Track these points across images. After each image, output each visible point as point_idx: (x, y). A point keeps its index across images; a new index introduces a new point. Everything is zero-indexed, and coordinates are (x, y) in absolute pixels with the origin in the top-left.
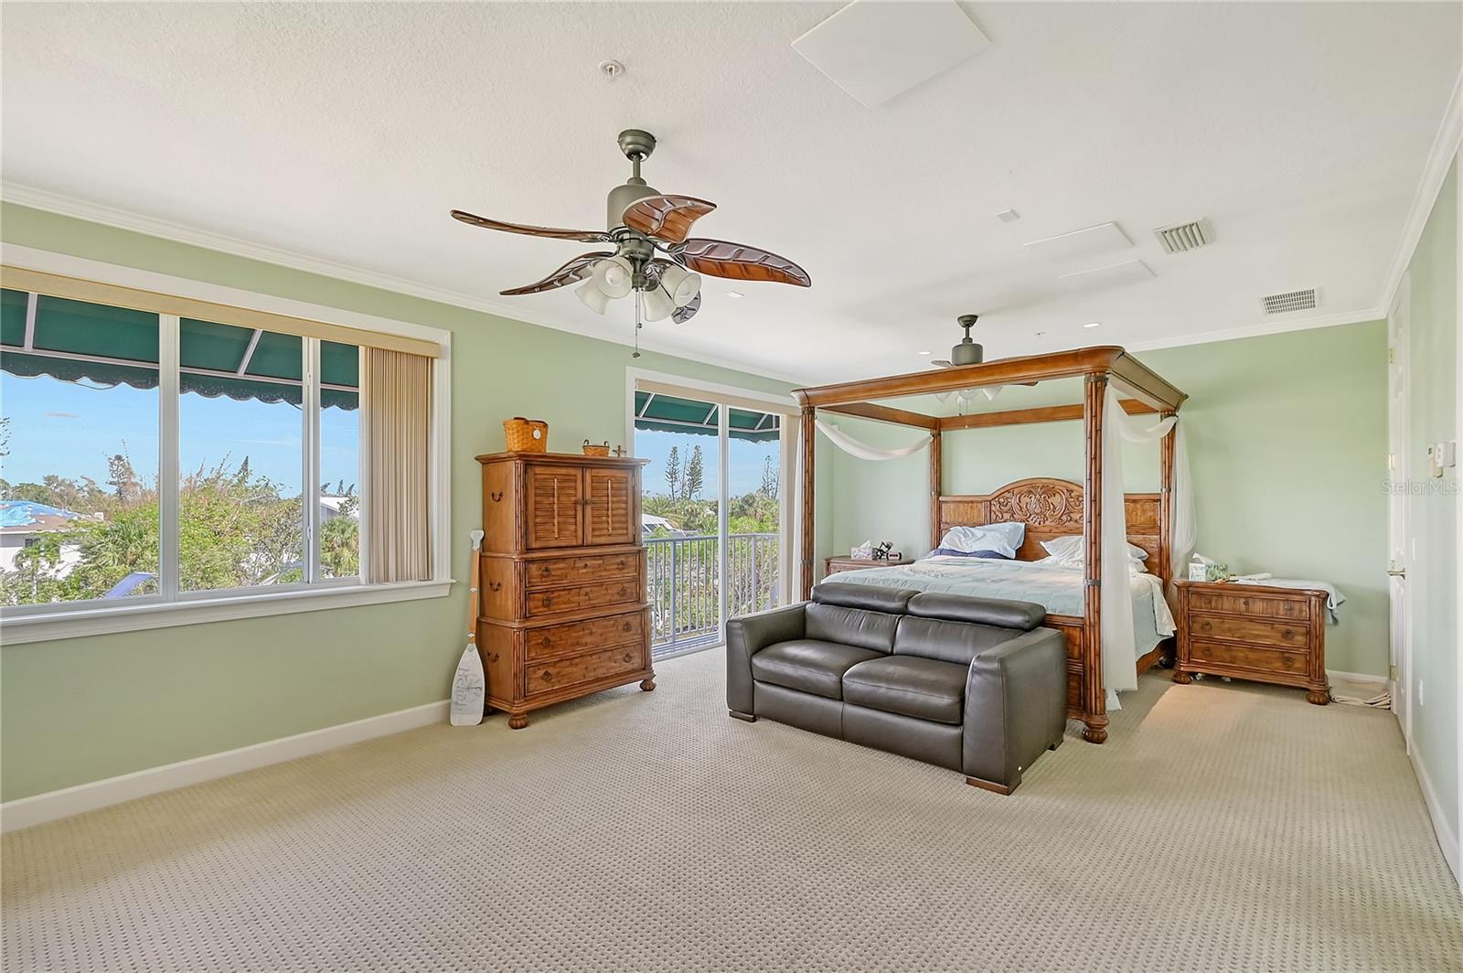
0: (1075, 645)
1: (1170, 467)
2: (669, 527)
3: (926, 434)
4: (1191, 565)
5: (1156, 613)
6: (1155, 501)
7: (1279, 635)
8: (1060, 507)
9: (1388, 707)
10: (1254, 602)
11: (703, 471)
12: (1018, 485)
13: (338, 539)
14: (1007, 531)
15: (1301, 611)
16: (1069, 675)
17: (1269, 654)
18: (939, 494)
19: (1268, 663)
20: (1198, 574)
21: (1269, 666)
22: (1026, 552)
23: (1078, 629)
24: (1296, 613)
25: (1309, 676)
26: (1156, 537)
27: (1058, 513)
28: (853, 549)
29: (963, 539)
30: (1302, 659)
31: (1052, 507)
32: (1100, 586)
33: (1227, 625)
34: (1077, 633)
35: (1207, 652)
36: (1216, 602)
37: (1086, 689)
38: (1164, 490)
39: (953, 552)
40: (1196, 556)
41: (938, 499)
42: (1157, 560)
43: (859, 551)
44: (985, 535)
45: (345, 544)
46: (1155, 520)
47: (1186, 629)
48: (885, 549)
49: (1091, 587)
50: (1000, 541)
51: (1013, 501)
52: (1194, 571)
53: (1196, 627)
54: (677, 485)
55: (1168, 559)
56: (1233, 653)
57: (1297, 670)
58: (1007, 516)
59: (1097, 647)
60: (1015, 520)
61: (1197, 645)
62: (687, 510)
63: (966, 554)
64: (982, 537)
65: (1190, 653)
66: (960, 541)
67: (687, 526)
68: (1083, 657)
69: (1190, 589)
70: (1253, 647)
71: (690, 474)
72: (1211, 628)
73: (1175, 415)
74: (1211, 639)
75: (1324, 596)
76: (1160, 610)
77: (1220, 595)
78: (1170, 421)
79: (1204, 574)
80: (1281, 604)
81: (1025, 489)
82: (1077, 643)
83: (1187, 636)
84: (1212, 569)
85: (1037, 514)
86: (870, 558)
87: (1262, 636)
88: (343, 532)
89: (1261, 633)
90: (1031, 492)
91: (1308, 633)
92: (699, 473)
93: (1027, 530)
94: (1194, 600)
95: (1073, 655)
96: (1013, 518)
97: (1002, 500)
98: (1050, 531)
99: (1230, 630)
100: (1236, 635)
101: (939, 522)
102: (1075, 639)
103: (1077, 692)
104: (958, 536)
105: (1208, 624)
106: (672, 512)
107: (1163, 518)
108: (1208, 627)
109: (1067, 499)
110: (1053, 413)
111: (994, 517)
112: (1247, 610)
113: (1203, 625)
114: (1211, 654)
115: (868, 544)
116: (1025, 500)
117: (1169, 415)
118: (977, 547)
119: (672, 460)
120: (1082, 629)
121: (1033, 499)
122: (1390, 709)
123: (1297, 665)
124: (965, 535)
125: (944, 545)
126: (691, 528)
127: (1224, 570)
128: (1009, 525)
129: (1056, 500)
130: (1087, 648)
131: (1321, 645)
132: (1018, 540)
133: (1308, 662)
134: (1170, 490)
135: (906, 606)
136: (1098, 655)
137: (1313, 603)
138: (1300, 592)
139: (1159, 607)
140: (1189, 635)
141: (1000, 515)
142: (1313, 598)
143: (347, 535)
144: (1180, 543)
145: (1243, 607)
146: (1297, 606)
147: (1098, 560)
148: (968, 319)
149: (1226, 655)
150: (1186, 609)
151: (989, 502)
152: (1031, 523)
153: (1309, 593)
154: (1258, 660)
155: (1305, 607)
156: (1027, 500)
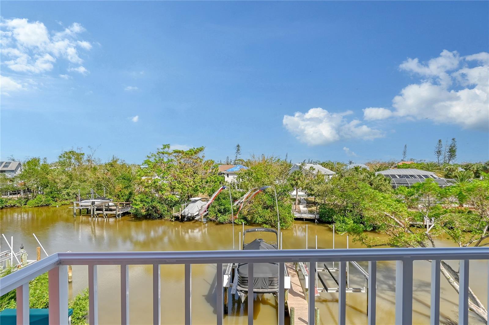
2: (436, 177)
11: (457, 150)
13: (297, 177)
45: (299, 179)
54: (441, 157)
62: (447, 169)
67: (447, 176)
71: (450, 152)
88: (298, 175)
92: (454, 151)
106: (438, 169)
119: (438, 146)
126: (449, 178)
143: (299, 176)
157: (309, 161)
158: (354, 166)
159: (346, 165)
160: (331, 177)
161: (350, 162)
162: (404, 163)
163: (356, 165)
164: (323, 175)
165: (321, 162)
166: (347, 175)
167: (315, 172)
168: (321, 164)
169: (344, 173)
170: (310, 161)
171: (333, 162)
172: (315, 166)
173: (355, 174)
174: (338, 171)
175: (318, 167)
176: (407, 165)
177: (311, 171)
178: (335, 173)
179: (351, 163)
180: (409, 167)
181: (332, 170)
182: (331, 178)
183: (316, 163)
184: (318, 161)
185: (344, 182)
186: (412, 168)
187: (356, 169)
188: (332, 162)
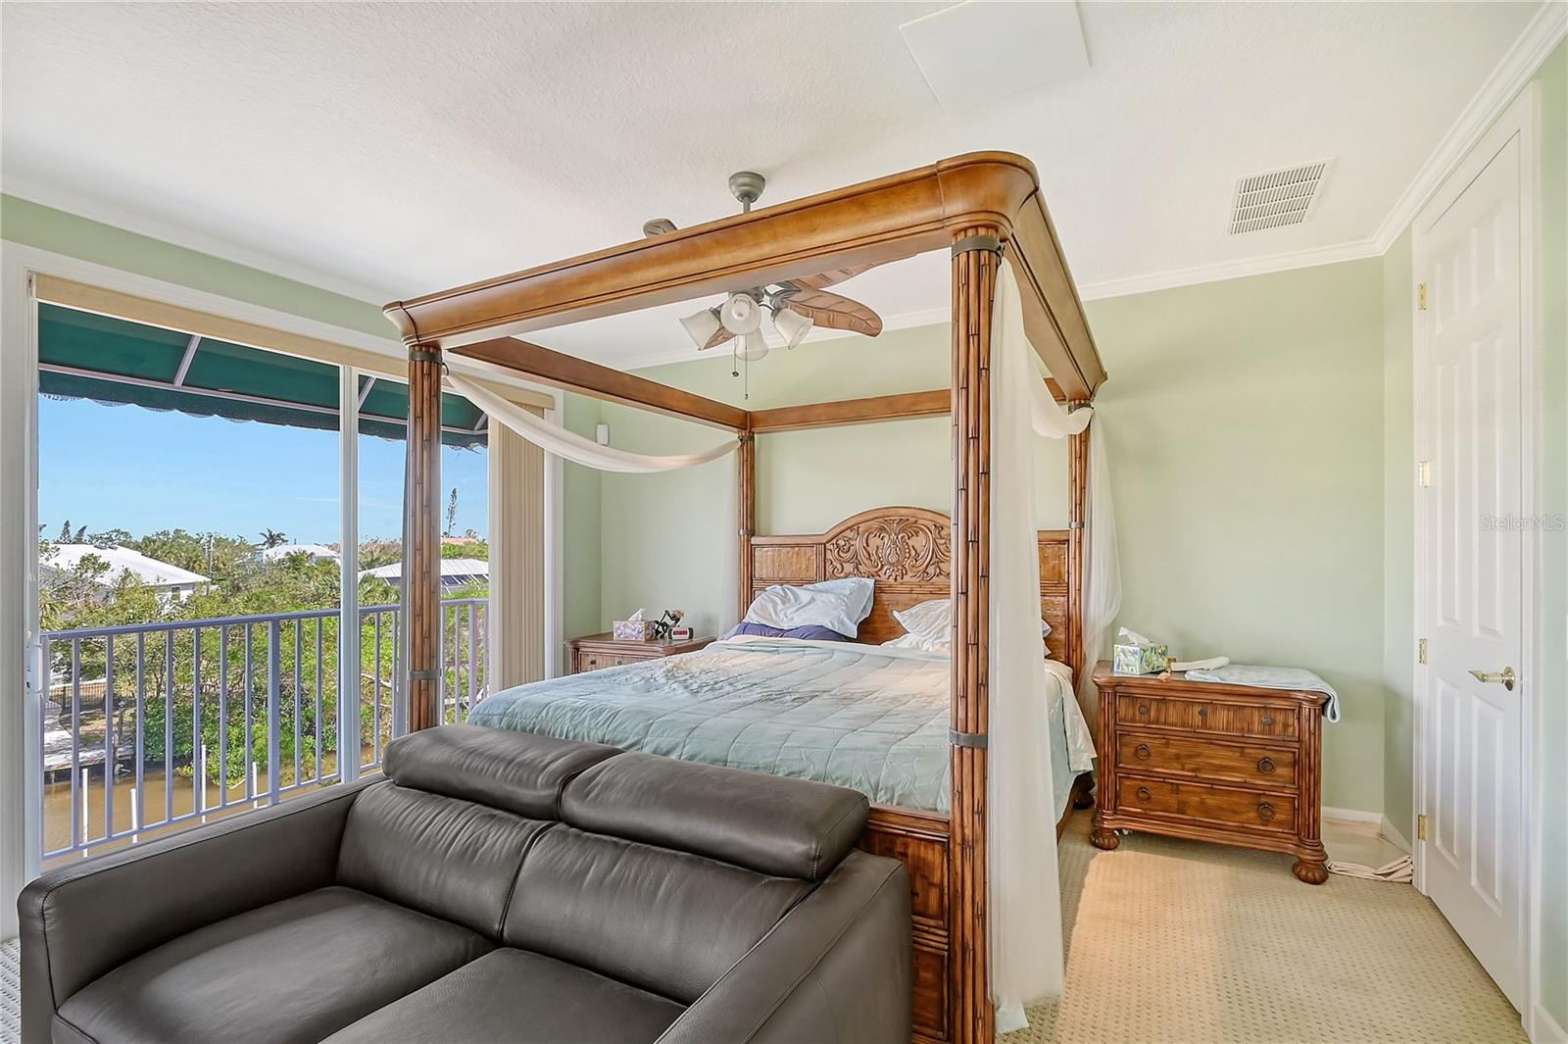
0: (932, 884)
1: (1083, 488)
3: (731, 436)
4: (1118, 648)
5: (1068, 734)
6: (1061, 542)
7: (1253, 766)
8: (925, 557)
9: (1408, 879)
10: (1214, 712)
12: (866, 517)
14: (847, 592)
15: (1286, 726)
16: (915, 956)
17: (1236, 799)
18: (751, 533)
19: (1235, 812)
20: (1129, 664)
21: (1237, 818)
22: (874, 629)
23: (938, 847)
24: (1279, 728)
25: (1298, 834)
26: (1062, 599)
27: (923, 562)
28: (616, 624)
29: (780, 606)
30: (1287, 806)
31: (913, 553)
32: (984, 750)
33: (1173, 751)
34: (934, 856)
35: (1143, 796)
36: (1158, 710)
37: (955, 996)
38: (1073, 525)
39: (763, 629)
40: (1123, 631)
41: (749, 541)
42: (1062, 637)
43: (625, 626)
44: (813, 600)
46: (1060, 573)
47: (1112, 758)
48: (671, 623)
49: (967, 752)
50: (835, 609)
51: (858, 544)
52: (1122, 657)
53: (1127, 752)
55: (1079, 635)
56: (1182, 797)
57: (1280, 823)
58: (849, 568)
59: (978, 898)
60: (860, 574)
61: (1128, 782)
63: (781, 632)
64: (809, 603)
65: (1117, 796)
66: (775, 610)
68: (948, 915)
69: (1118, 689)
70: (1212, 787)
72: (1149, 755)
73: (1089, 406)
74: (1149, 774)
75: (1323, 701)
76: (1073, 726)
77: (1164, 700)
78: (1085, 412)
79: (1138, 663)
80: (1256, 713)
81: (875, 524)
82: (936, 879)
83: (1112, 768)
84: (1148, 653)
85: (892, 564)
86: (642, 638)
87: (1226, 767)
89: (1225, 763)
90: (882, 529)
91: (1295, 763)
93: (878, 590)
94: (1124, 708)
95: (926, 904)
96: (858, 573)
97: (841, 543)
98: (911, 592)
99: (1178, 757)
100: (1187, 766)
101: (751, 578)
102: (932, 871)
103: (935, 995)
104: (773, 601)
105: (1144, 748)
107: (1072, 571)
108: (1144, 753)
109: (934, 540)
110: (913, 404)
111: (829, 569)
112: (1204, 725)
113: (1137, 751)
114: (1149, 798)
115: (638, 615)
116: (875, 542)
117: (1081, 406)
118: (800, 619)
120: (946, 848)
121: (886, 540)
122: (1411, 882)
123: (1279, 817)
124: (785, 600)
125: (752, 617)
127: (1163, 654)
128: (850, 583)
129: (919, 542)
130: (957, 896)
131: (1317, 783)
132: (862, 609)
133: (1295, 811)
134: (1082, 525)
135: (559, 799)
136: (981, 916)
137: (1305, 712)
138: (1284, 695)
139: (1072, 719)
140: (1116, 766)
141: (839, 566)
142: (1305, 705)
144: (1097, 611)
145: (1198, 719)
146: (1280, 717)
147: (982, 685)
148: (746, 180)
149: (1172, 801)
150: (1112, 722)
151: (823, 547)
152: (884, 578)
153: (1301, 696)
154: (1221, 809)
155: (1292, 719)
156: (878, 541)
157: (66, 531)
158: (288, 553)
159: (253, 549)
160: (184, 595)
161: (271, 536)
162: (448, 544)
163: (291, 548)
164: (150, 590)
165: (138, 538)
166: (255, 585)
167: (106, 579)
168: (137, 547)
169: (245, 578)
170: (73, 533)
171: (196, 537)
172: (105, 555)
173: (286, 579)
174: (215, 572)
175: (121, 559)
176: (454, 547)
177: (89, 574)
178: (201, 579)
179: (273, 540)
180: (460, 555)
181: (193, 570)
182: (189, 598)
183: (110, 539)
184: (118, 531)
185: (246, 607)
186: (468, 556)
187: (295, 561)
188: (190, 538)
